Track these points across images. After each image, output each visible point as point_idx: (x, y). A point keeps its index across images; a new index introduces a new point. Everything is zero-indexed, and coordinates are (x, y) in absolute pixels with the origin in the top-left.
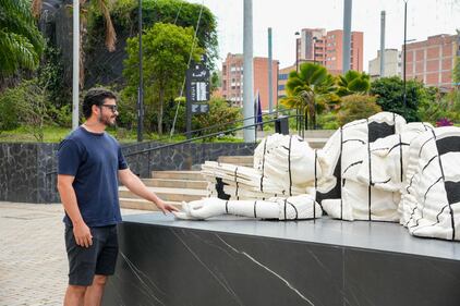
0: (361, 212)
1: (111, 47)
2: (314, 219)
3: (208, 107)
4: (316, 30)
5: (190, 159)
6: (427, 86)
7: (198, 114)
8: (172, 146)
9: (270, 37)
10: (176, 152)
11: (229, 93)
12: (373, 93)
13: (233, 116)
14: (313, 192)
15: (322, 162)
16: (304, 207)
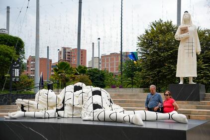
0: (70, 115)
2: (55, 118)
3: (20, 79)
4: (67, 48)
5: (11, 100)
6: (110, 72)
7: (15, 82)
8: (3, 95)
9: (48, 50)
10: (4, 97)
11: (29, 73)
12: (88, 74)
13: (30, 82)
14: (55, 108)
15: (59, 99)
16: (52, 114)
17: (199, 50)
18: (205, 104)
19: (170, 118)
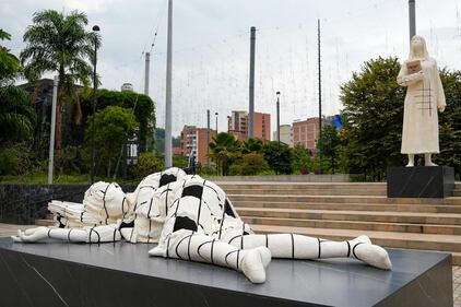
0: (144, 237)
1: (78, 122)
2: (114, 241)
3: (139, 161)
4: (241, 112)
6: (306, 148)
7: (131, 165)
12: (263, 152)
14: (119, 222)
16: (106, 234)
17: (443, 103)
18: (453, 202)
19: (350, 253)
